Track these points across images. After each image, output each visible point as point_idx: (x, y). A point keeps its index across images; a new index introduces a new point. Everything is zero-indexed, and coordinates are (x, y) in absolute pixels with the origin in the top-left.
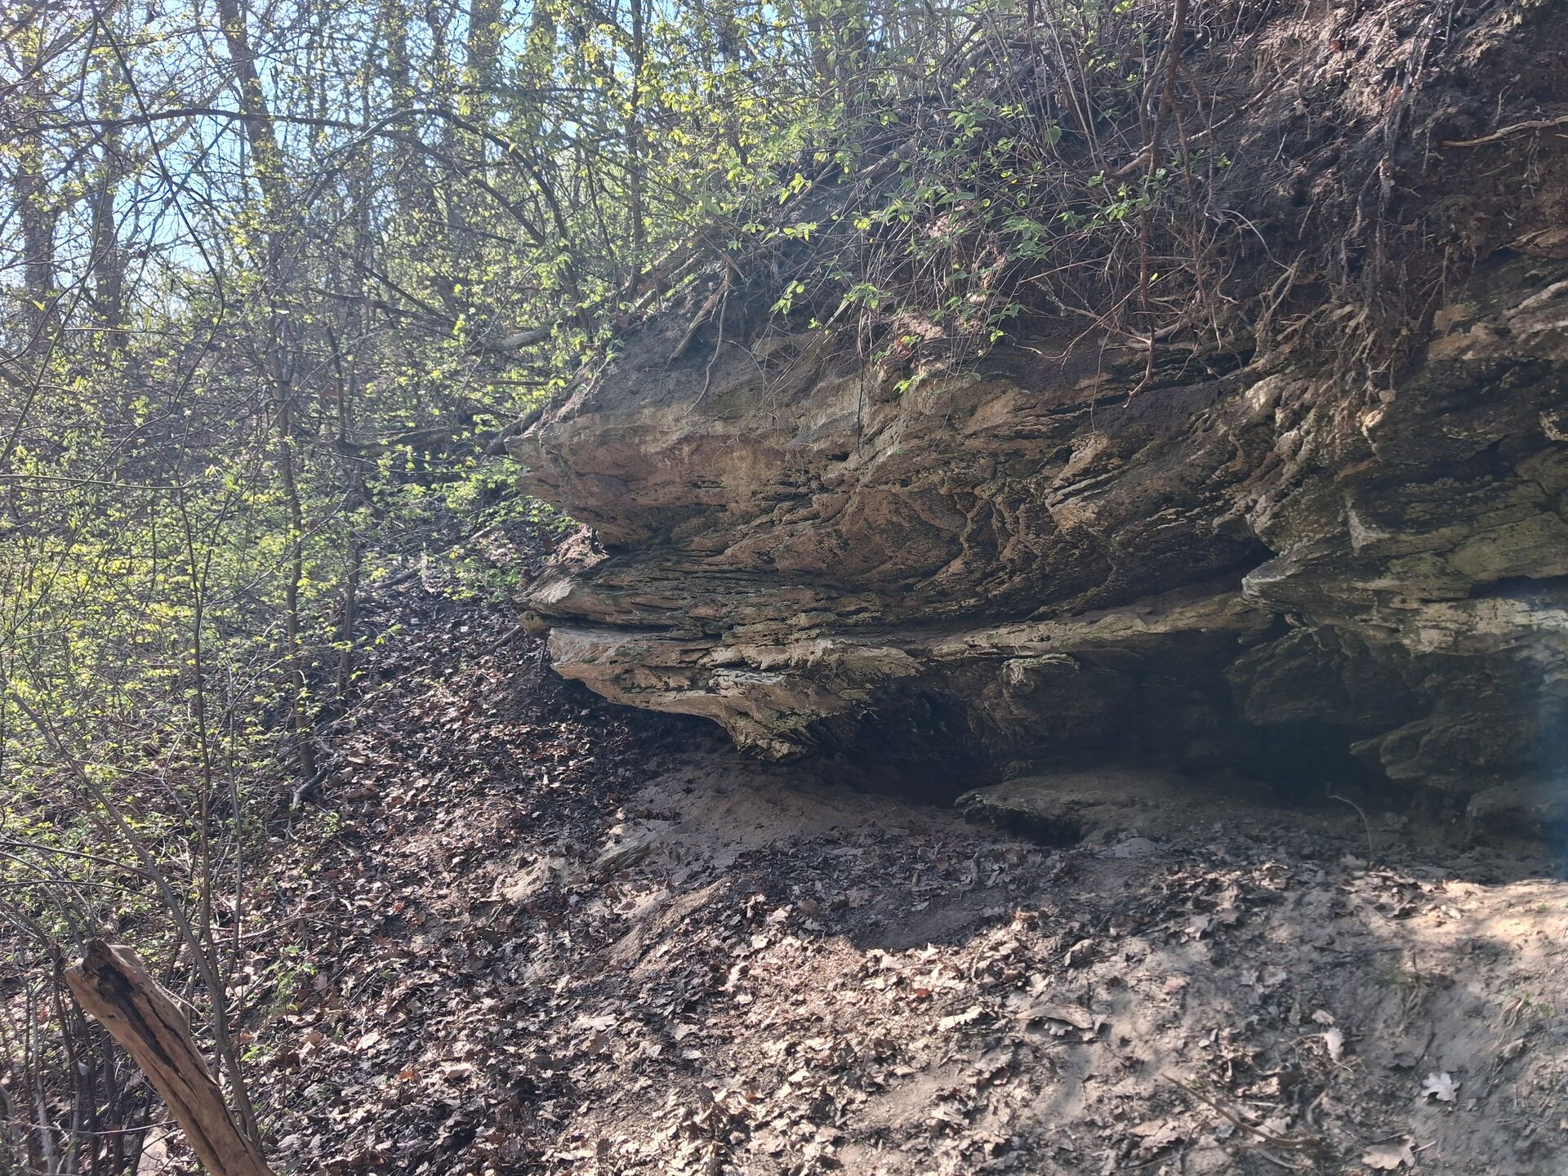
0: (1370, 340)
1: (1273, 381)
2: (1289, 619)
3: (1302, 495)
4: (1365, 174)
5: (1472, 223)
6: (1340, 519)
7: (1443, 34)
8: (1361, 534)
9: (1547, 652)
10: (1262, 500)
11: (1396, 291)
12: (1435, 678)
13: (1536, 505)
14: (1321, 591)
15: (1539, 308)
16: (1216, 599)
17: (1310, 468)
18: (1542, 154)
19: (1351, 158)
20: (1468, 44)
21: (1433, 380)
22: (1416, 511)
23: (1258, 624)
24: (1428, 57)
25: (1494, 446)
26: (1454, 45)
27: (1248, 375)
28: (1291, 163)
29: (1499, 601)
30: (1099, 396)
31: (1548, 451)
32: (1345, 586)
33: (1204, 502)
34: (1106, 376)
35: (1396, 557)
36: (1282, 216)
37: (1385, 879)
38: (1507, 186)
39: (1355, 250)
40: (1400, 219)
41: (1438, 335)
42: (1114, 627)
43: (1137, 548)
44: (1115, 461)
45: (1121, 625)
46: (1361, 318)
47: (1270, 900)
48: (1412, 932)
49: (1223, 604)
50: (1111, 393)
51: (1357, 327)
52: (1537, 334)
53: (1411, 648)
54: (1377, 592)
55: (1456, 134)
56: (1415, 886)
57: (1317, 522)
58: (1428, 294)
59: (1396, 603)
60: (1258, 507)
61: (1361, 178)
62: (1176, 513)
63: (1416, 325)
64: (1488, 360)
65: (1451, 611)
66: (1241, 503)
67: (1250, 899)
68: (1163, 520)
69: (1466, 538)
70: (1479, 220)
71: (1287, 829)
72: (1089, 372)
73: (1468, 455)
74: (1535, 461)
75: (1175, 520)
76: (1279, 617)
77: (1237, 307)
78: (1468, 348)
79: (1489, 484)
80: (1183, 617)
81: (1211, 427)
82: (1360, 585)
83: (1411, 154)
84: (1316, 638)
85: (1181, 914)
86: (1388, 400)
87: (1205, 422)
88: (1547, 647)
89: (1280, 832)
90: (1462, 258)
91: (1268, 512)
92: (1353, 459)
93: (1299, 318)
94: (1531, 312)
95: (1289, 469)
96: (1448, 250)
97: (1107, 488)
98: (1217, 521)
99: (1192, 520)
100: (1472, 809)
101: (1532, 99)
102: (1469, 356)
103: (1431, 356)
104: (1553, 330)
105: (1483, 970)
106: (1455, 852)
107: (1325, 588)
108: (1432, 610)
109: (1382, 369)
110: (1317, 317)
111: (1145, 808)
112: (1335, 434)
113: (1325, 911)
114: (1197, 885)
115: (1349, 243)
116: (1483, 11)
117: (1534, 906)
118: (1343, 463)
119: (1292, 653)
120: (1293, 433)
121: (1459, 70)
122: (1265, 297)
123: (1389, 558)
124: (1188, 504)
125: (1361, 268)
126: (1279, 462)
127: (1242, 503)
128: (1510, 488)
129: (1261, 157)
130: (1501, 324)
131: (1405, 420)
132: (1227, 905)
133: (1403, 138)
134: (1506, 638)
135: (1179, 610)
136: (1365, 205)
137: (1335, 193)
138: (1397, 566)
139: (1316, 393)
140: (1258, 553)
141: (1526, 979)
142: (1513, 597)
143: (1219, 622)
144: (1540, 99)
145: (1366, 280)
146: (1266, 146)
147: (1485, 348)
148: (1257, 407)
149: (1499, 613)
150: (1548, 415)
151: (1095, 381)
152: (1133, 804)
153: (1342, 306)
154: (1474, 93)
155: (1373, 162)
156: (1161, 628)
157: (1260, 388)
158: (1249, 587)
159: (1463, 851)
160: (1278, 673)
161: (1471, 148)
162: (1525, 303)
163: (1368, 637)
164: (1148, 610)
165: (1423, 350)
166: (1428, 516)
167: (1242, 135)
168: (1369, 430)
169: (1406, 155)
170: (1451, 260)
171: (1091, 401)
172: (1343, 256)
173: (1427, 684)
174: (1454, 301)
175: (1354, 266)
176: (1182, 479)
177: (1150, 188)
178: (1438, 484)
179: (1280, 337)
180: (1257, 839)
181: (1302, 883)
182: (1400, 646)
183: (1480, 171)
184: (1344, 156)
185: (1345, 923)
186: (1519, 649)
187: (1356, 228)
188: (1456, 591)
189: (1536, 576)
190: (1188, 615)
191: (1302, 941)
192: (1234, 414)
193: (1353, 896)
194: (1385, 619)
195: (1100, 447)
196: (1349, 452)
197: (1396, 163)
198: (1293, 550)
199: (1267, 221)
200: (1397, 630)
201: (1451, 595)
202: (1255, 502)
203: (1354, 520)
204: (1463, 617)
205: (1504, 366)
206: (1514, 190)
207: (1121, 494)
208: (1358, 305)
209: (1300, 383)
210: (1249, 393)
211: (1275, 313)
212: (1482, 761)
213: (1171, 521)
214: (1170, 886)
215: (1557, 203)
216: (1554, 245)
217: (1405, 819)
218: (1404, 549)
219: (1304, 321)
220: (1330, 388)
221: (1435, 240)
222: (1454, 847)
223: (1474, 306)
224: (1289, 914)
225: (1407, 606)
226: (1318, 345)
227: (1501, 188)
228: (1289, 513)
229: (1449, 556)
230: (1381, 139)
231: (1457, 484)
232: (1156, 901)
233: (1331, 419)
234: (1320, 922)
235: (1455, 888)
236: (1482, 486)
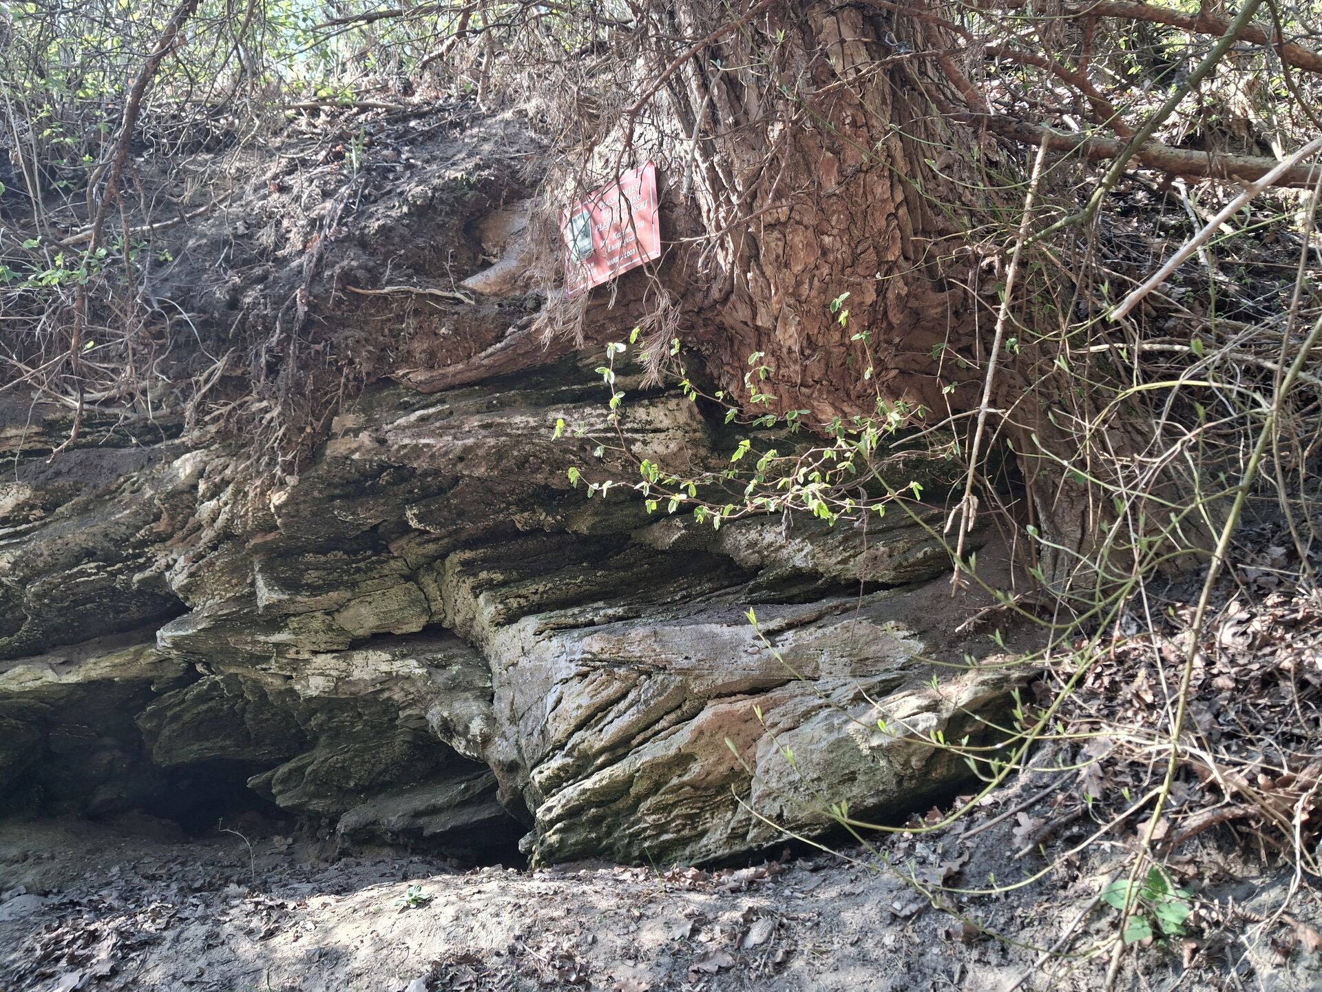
0: (280, 433)
1: (199, 454)
2: (199, 668)
3: (217, 558)
4: (285, 297)
5: (364, 353)
6: (249, 581)
7: (354, 203)
8: (266, 595)
9: (402, 694)
10: (181, 560)
11: (303, 395)
12: (320, 717)
13: (402, 576)
14: (228, 643)
15: (408, 427)
16: (132, 649)
17: (226, 535)
18: (416, 312)
19: (275, 281)
20: (371, 216)
21: (329, 472)
22: (311, 577)
23: (171, 673)
24: (341, 218)
25: (375, 528)
26: (360, 214)
27: (178, 447)
28: (229, 272)
29: (371, 652)
30: (27, 447)
31: (412, 535)
32: (249, 639)
33: (127, 558)
34: (35, 429)
35: (294, 615)
36: (216, 315)
37: (257, 904)
38: (390, 331)
39: (274, 357)
40: (310, 338)
41: (333, 436)
42: (22, 678)
43: (53, 600)
44: (38, 513)
45: (30, 676)
46: (275, 413)
47: (150, 942)
48: (274, 950)
49: (139, 654)
50: (39, 446)
51: (271, 420)
52: (405, 446)
53: (301, 693)
54: (276, 645)
55: (356, 283)
56: (282, 906)
57: (229, 582)
58: (329, 402)
59: (291, 654)
60: (177, 566)
61: (284, 298)
62: (98, 567)
63: (318, 425)
64: (371, 461)
65: (334, 661)
66: (161, 562)
67: (130, 945)
68: (82, 573)
69: (349, 600)
70: (369, 352)
71: (183, 864)
72: (17, 421)
73: (353, 534)
74: (403, 542)
75: (96, 574)
76: (191, 666)
77: (172, 386)
78: (357, 450)
79: (369, 557)
80: (96, 667)
81: (138, 490)
82: (262, 638)
83: (322, 290)
84: (222, 685)
85: (52, 975)
86: (292, 484)
87: (133, 484)
88: (402, 689)
89: (176, 868)
90: (355, 378)
91: (186, 571)
92: (262, 530)
93: (226, 404)
94: (403, 429)
95: (207, 535)
96: (346, 371)
97: (26, 538)
98: (137, 577)
99: (113, 575)
100: (341, 827)
101: (410, 271)
102: (356, 456)
103: (328, 452)
104: (416, 445)
105: (325, 975)
106: (327, 865)
107: (232, 640)
108: (320, 660)
109: (289, 457)
110: (241, 406)
111: (39, 860)
112: (248, 508)
113: (199, 944)
114: (74, 940)
115: (269, 350)
116: (383, 195)
117: (371, 909)
118: (253, 533)
119: (202, 698)
120: (213, 503)
121: (362, 234)
122: (197, 382)
123: (288, 615)
124: (109, 559)
125: (278, 372)
126: (199, 527)
127: (163, 562)
128: (384, 562)
129: (204, 261)
130: (380, 434)
131: (305, 502)
132: (103, 955)
133: (316, 276)
134: (374, 682)
135: (93, 660)
136: (284, 322)
137: (262, 307)
138: (294, 623)
139: (235, 471)
140: (175, 608)
141: (358, 975)
142: (381, 649)
143: (133, 672)
144: (417, 272)
145: (281, 382)
146: (210, 253)
147: (368, 451)
148: (182, 476)
149: (370, 662)
150: (411, 509)
151: (23, 431)
152: (26, 858)
153: (260, 400)
154: (372, 254)
155: (293, 288)
156: (72, 678)
157: (187, 460)
158: (163, 639)
159: (333, 863)
160: (187, 717)
161: (367, 296)
162: (398, 422)
163: (266, 683)
164: (62, 660)
165: (323, 446)
166: (321, 582)
167: (190, 237)
168: (276, 507)
169: (318, 289)
170: (347, 379)
171: (17, 450)
172: (263, 360)
173: (313, 723)
174: (348, 411)
175: (272, 370)
176: (106, 535)
177: (89, 264)
178: (330, 556)
179: (207, 418)
180: (153, 878)
181: (181, 920)
182: (291, 691)
183: (371, 315)
184: (271, 278)
185: (215, 954)
186: (382, 691)
187: (275, 339)
188: (339, 644)
189: (398, 632)
190: (103, 665)
191: (174, 978)
192: (161, 481)
193: (226, 925)
194: (280, 668)
195: (22, 498)
196: (259, 524)
197: (310, 293)
198: (206, 607)
199: (204, 317)
200: (291, 677)
201: (335, 647)
202: (175, 561)
203: (260, 583)
204: (343, 665)
205: (383, 467)
206: (395, 335)
207: (40, 546)
208: (272, 402)
209: (222, 460)
210: (177, 463)
211: (205, 396)
212: (352, 784)
213: (90, 575)
214: (45, 947)
215: (424, 351)
216: (421, 382)
217: (290, 840)
218: (300, 609)
219: (229, 407)
220: (247, 468)
221: (337, 361)
222: (326, 861)
223: (362, 418)
224: (165, 953)
225: (301, 657)
226: (240, 429)
227: (386, 331)
228: (205, 573)
229: (336, 615)
230: (300, 272)
231: (345, 557)
232: (24, 965)
233: (246, 494)
234: (193, 956)
235: (315, 902)
236: (364, 559)
